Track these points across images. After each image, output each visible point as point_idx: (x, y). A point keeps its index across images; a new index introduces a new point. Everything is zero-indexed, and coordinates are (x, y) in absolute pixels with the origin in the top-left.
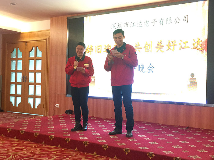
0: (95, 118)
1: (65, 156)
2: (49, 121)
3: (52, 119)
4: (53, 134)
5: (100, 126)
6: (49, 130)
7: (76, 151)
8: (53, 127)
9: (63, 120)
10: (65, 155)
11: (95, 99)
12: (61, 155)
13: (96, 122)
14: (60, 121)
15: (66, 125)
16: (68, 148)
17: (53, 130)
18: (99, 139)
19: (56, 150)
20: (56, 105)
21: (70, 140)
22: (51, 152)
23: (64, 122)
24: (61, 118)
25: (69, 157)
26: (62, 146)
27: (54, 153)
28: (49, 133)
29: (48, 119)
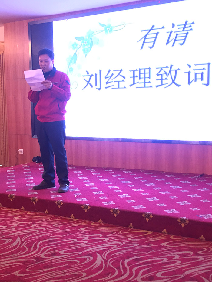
0: (74, 166)
1: (30, 223)
2: (9, 174)
3: (14, 171)
4: (14, 192)
5: (80, 178)
6: (9, 187)
7: (46, 214)
8: (15, 182)
9: (29, 171)
10: (31, 221)
11: (73, 140)
12: (25, 220)
13: (75, 172)
14: (25, 173)
15: (32, 178)
16: (35, 211)
17: (13, 186)
18: (78, 197)
19: (19, 214)
20: (18, 151)
21: (37, 200)
22: (12, 218)
23: (30, 174)
24: (26, 168)
25: (36, 224)
26: (27, 209)
27: (15, 219)
28: (7, 191)
29: (8, 171)
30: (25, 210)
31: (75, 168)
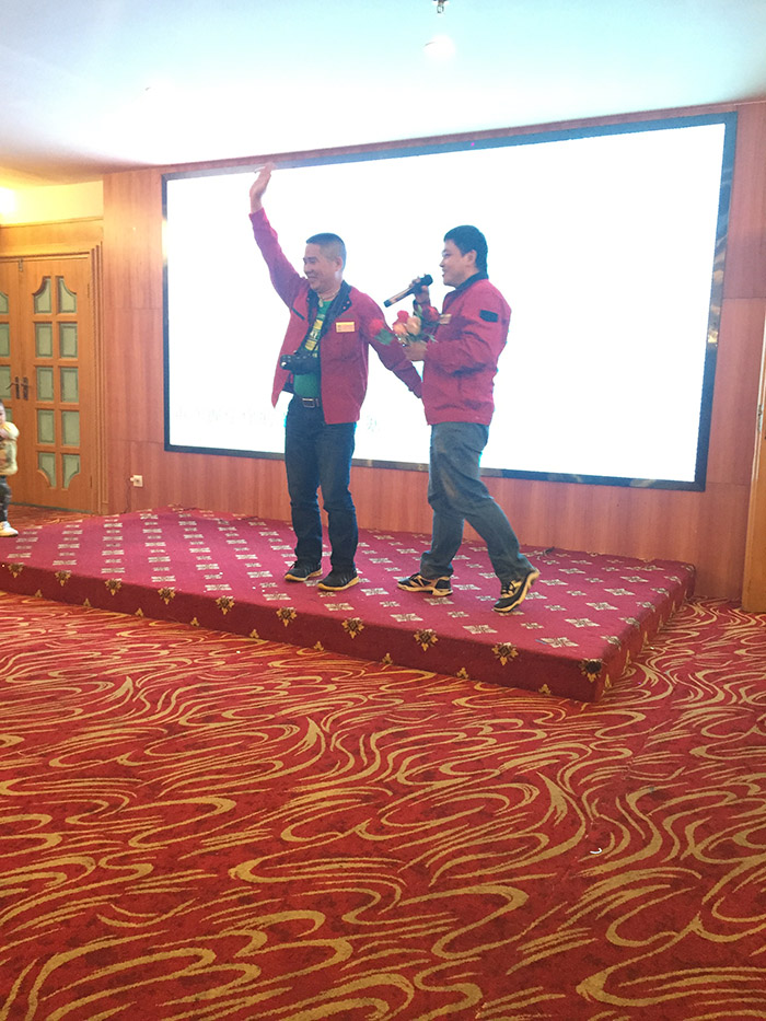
0: (261, 520)
1: (157, 646)
2: (109, 532)
3: (120, 525)
4: (119, 575)
5: (275, 548)
6: (108, 561)
7: (194, 628)
8: (121, 552)
9: (156, 527)
10: (158, 643)
11: (260, 461)
12: (143, 641)
13: (262, 534)
14: (145, 531)
15: (163, 544)
16: (169, 620)
17: (118, 561)
18: (269, 591)
19: (130, 625)
20: (132, 479)
21: (173, 595)
22: (113, 633)
23: (158, 534)
24: (149, 520)
25: (169, 648)
26: (149, 615)
27: (120, 636)
28: (104, 571)
29: (106, 526)
30: (146, 615)
31: (263, 524)
